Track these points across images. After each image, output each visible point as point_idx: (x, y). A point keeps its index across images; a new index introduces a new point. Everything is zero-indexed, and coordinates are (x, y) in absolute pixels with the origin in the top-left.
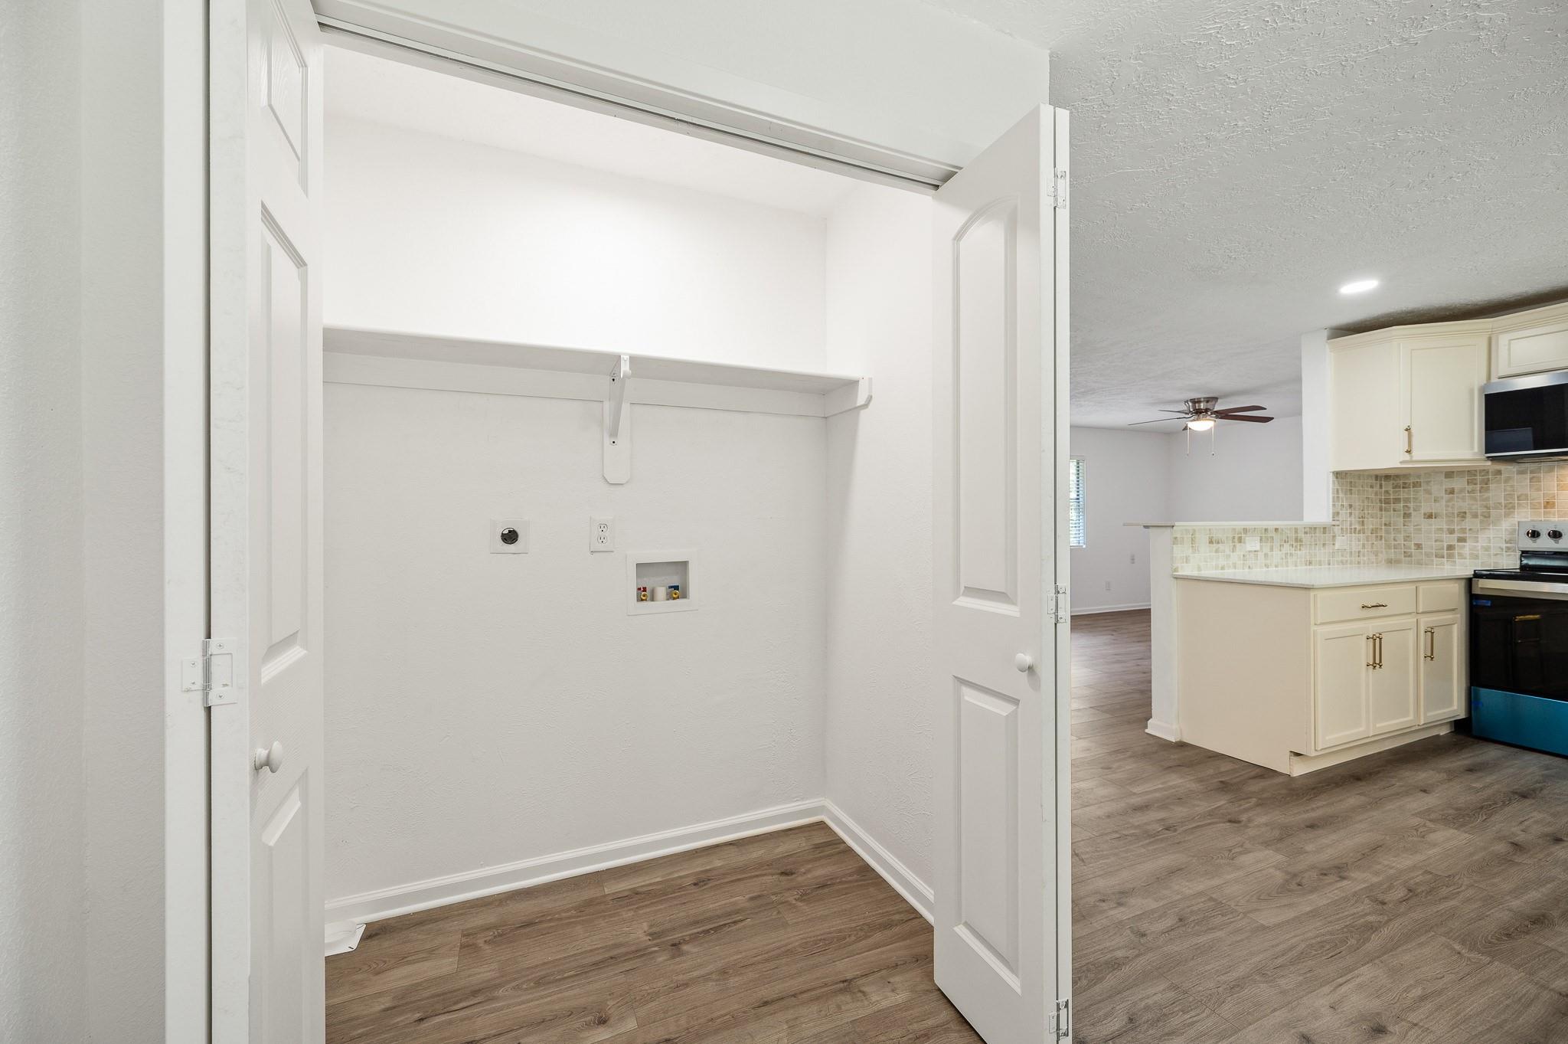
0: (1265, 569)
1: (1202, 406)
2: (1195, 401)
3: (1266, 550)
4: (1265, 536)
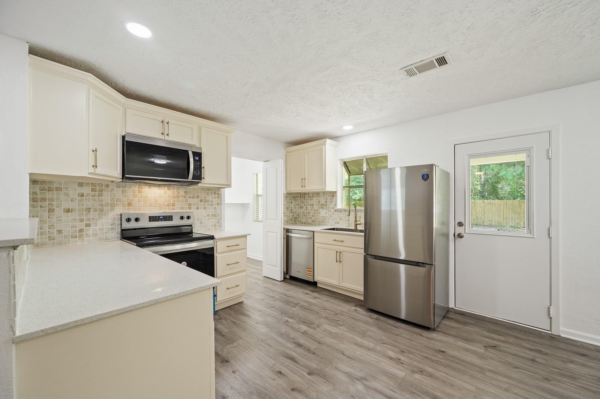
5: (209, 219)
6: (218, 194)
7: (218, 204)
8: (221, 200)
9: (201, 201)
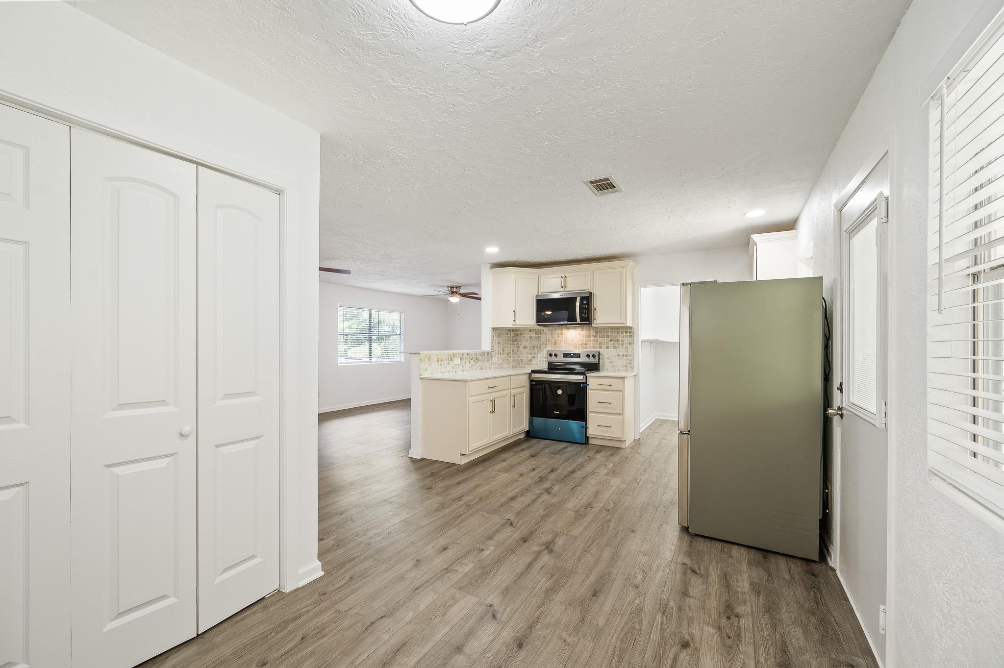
0: (463, 372)
1: (455, 290)
2: (452, 287)
3: (463, 363)
4: (463, 357)
5: (619, 359)
6: (630, 332)
7: (630, 344)
8: (634, 339)
9: (611, 340)
